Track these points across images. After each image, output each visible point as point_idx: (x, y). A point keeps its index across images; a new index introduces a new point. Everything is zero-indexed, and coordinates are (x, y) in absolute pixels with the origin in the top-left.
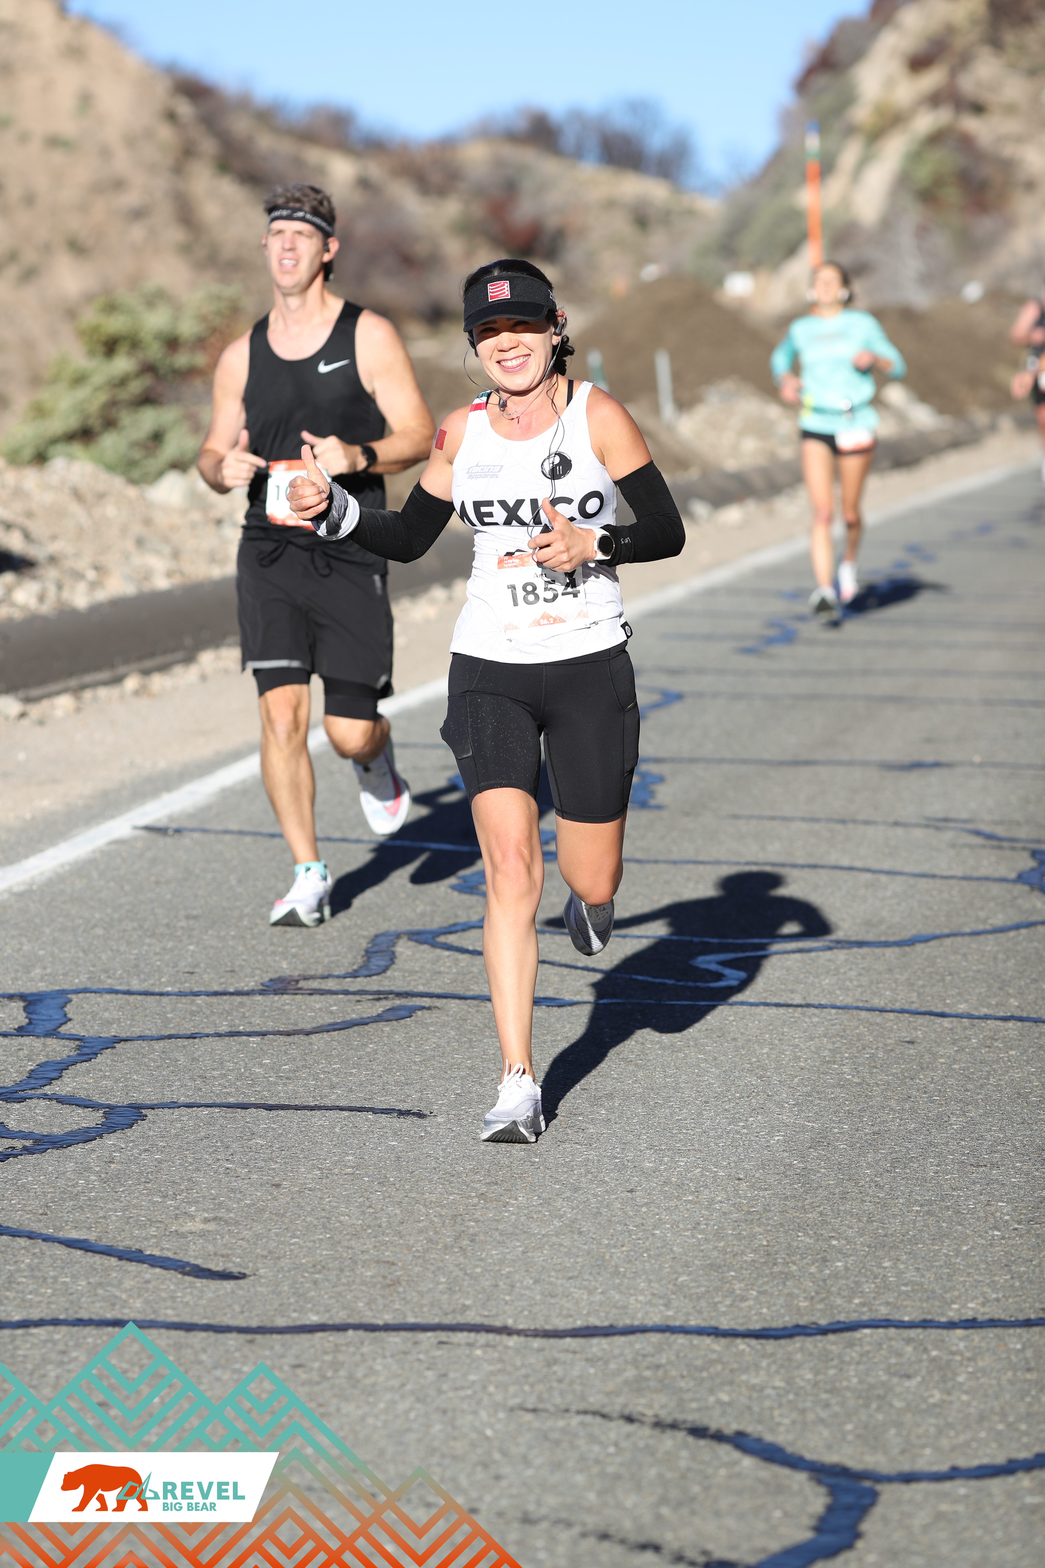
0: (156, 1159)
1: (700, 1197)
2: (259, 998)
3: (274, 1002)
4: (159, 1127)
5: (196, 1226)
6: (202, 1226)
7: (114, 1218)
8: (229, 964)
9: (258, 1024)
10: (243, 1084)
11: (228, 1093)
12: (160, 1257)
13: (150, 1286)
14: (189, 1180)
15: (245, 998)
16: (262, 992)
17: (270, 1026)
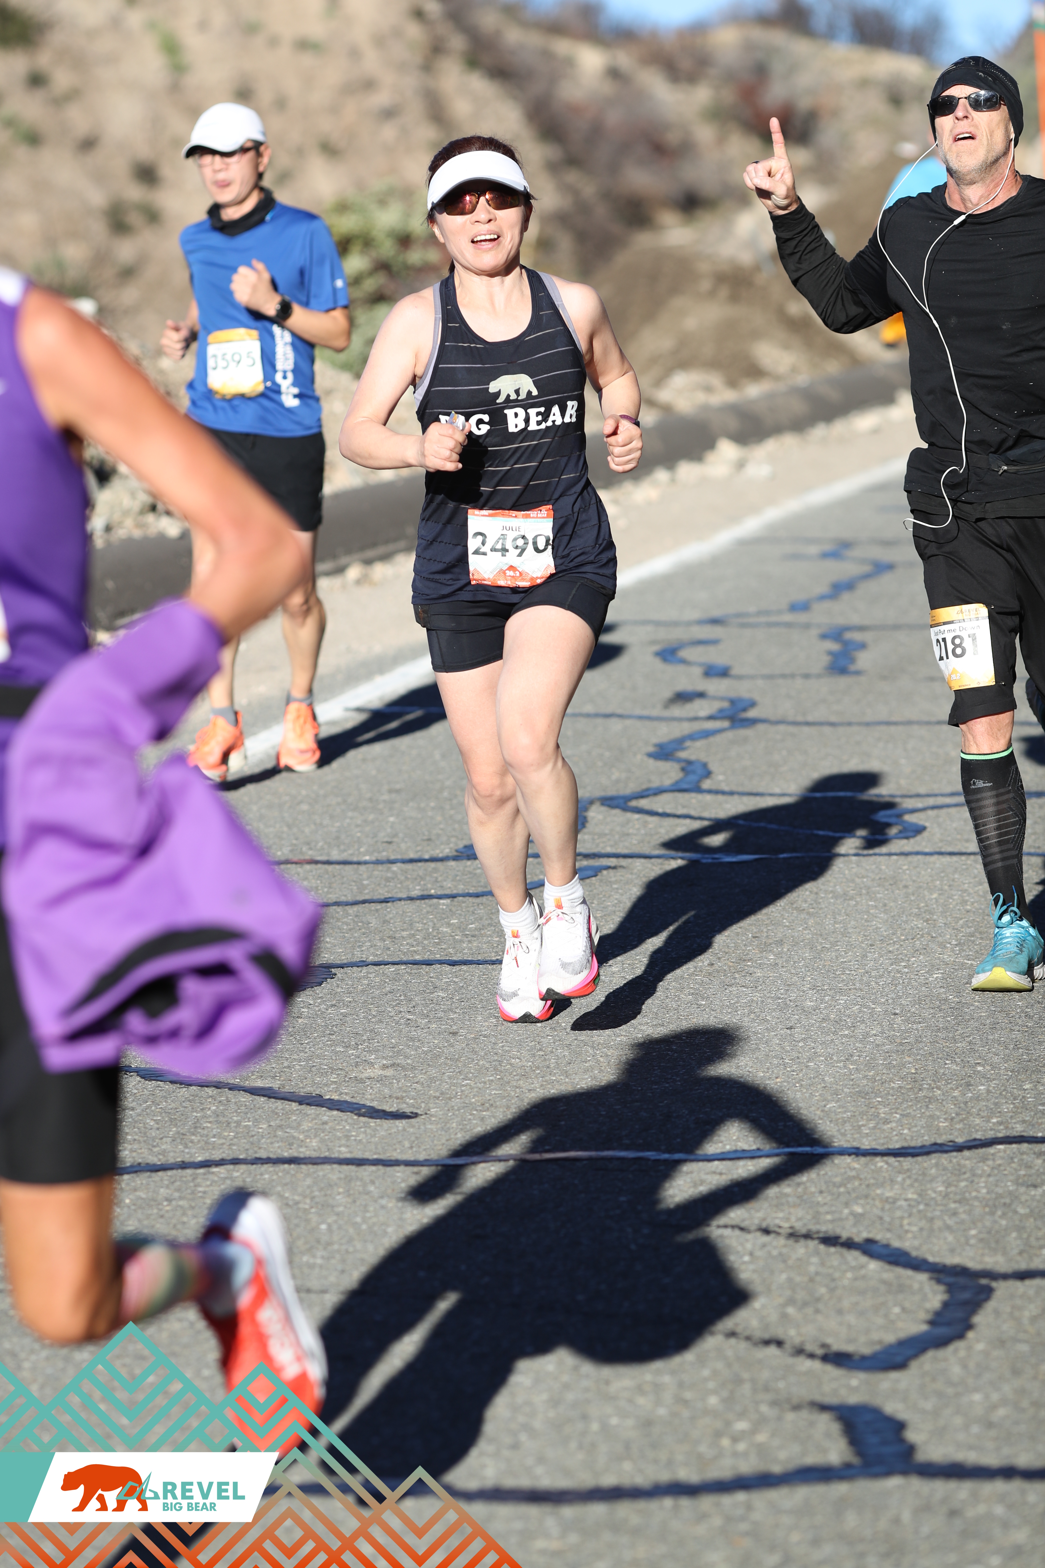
0: (342, 1014)
1: (856, 1031)
2: (452, 863)
3: (466, 867)
4: (347, 984)
5: (377, 1072)
6: (381, 1072)
7: (298, 1067)
8: (426, 833)
9: (449, 887)
10: (430, 943)
11: (415, 952)
12: (338, 1101)
13: (327, 1127)
14: (371, 1031)
15: (439, 865)
16: (455, 858)
17: (461, 888)
